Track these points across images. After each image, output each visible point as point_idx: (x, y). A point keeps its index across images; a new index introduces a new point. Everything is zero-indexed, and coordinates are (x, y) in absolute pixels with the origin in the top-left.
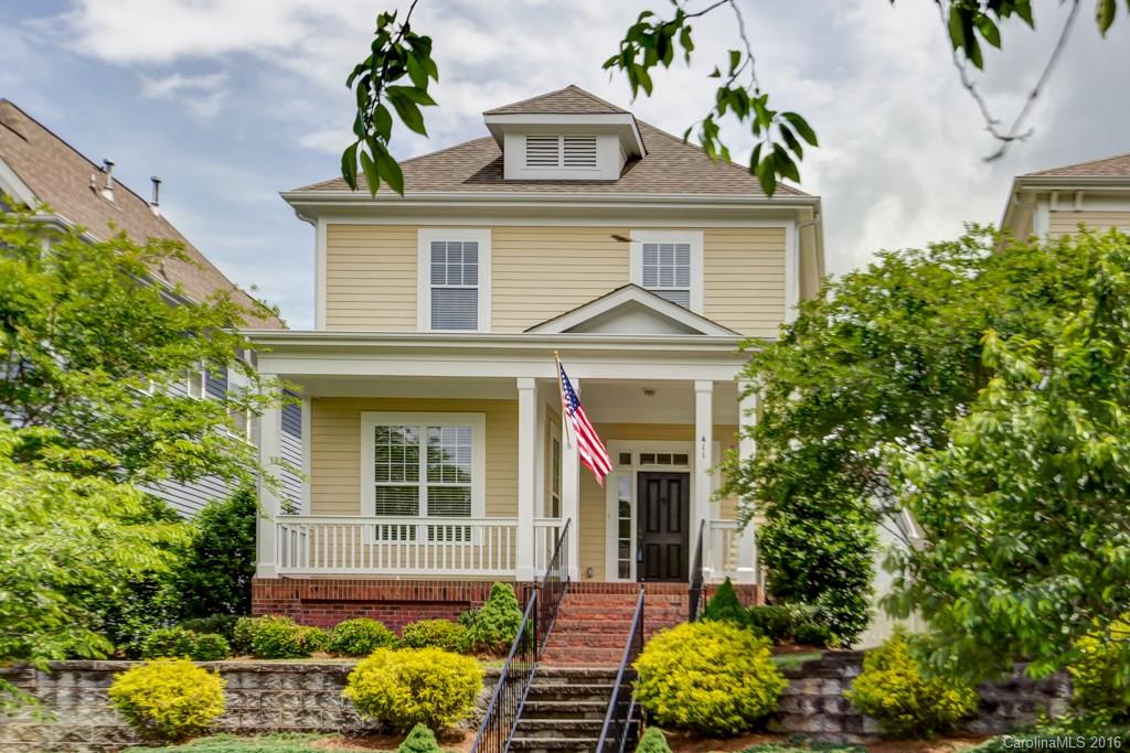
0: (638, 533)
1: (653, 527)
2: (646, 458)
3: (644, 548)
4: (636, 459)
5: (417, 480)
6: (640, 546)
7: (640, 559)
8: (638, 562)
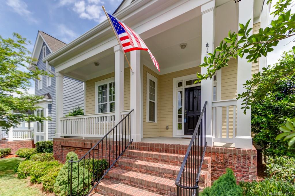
0: (185, 112)
1: (191, 109)
2: (188, 83)
3: (188, 118)
4: (184, 84)
5: (107, 102)
6: (186, 117)
7: (186, 122)
8: (185, 123)
